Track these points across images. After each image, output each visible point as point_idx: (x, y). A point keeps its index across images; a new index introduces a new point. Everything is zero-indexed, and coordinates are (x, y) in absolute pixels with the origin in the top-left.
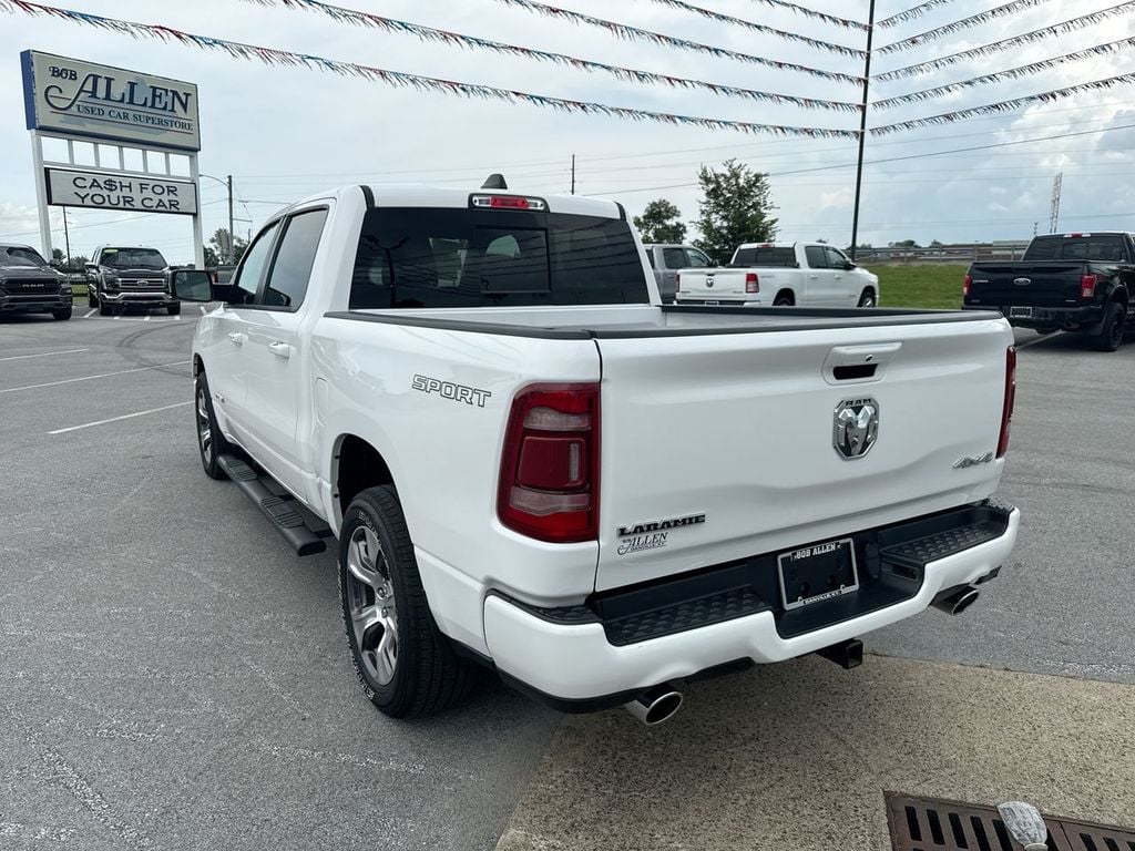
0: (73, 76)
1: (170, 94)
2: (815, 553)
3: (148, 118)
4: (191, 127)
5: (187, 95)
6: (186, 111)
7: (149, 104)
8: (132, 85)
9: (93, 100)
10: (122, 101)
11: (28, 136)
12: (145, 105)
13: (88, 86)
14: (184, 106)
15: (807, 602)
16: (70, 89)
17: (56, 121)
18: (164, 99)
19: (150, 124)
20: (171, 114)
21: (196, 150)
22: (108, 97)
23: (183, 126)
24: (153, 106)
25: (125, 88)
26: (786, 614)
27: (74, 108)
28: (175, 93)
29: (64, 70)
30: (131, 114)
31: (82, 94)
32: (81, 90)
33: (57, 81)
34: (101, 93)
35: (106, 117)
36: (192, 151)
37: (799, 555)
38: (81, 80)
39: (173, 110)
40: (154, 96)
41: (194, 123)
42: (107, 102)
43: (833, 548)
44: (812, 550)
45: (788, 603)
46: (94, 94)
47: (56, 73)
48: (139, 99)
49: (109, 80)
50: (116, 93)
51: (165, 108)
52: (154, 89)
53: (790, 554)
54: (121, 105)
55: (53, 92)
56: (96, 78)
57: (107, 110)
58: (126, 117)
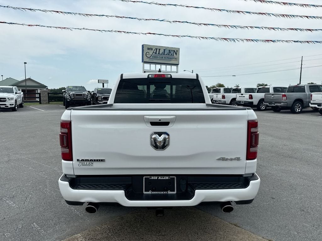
0: (152, 49)
1: (173, 51)
2: (159, 178)
3: (167, 58)
4: (177, 59)
5: (177, 51)
6: (176, 55)
7: (168, 54)
8: (164, 50)
9: (156, 55)
10: (162, 54)
11: (142, 64)
12: (167, 55)
13: (155, 52)
14: (176, 54)
15: (153, 193)
16: (151, 52)
17: (147, 60)
18: (171, 52)
19: (168, 59)
20: (173, 56)
21: (178, 65)
22: (159, 54)
23: (175, 59)
24: (169, 55)
25: (163, 51)
26: (144, 195)
27: (151, 57)
28: (174, 51)
29: (150, 48)
30: (164, 57)
31: (154, 53)
32: (153, 52)
33: (149, 51)
34: (157, 53)
35: (158, 58)
36: (177, 65)
37: (152, 178)
38: (153, 50)
39: (173, 55)
40: (169, 52)
41: (178, 58)
42: (158, 55)
43: (167, 178)
44: (158, 178)
45: (145, 191)
46: (156, 53)
47: (148, 49)
48: (166, 53)
49: (159, 49)
50: (161, 53)
51: (171, 55)
52: (169, 50)
53: (149, 177)
54: (161, 55)
55: (147, 53)
56: (157, 49)
57: (158, 56)
58: (162, 58)
